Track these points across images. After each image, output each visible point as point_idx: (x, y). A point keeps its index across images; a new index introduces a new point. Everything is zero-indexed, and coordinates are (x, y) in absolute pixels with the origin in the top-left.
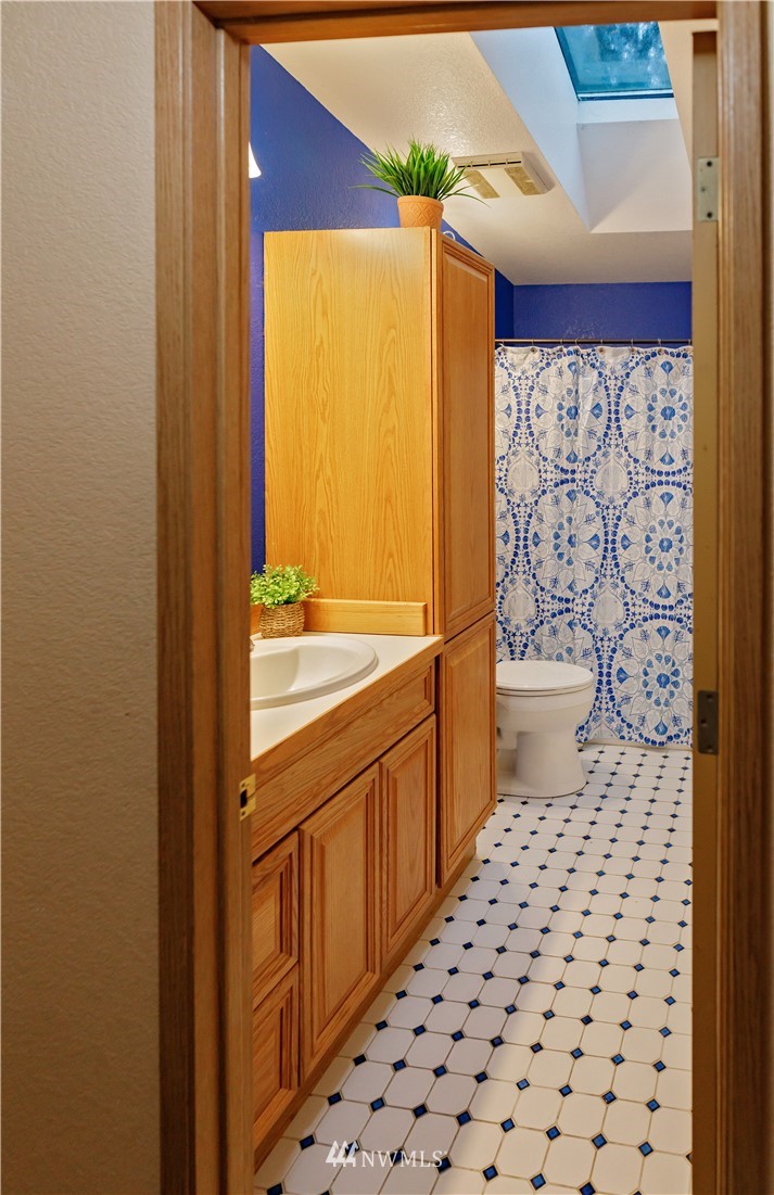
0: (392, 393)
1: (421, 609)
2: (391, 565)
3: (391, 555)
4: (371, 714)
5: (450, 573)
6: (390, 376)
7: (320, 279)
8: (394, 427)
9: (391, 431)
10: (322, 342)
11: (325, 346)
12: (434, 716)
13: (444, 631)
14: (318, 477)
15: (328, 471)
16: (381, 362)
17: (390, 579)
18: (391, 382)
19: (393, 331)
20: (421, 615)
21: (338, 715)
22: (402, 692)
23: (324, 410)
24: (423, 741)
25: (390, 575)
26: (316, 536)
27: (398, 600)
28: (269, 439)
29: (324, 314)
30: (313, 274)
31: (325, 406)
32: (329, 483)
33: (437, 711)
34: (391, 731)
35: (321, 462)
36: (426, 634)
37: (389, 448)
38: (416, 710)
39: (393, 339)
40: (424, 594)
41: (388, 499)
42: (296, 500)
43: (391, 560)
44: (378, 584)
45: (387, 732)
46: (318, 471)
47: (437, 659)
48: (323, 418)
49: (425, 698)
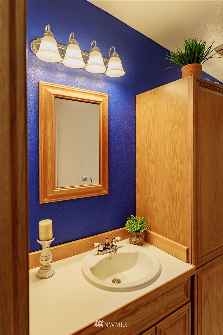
0: (175, 152)
1: (186, 250)
2: (174, 226)
3: (174, 222)
4: (150, 304)
5: (201, 236)
6: (175, 145)
7: (151, 108)
8: (176, 166)
9: (175, 169)
10: (152, 133)
11: (153, 134)
12: (190, 304)
13: (196, 263)
14: (150, 184)
15: (154, 183)
16: (171, 139)
17: (174, 232)
18: (175, 148)
19: (176, 125)
20: (185, 253)
21: (128, 308)
22: (171, 292)
23: (152, 159)
24: (184, 314)
25: (174, 230)
26: (150, 206)
27: (177, 242)
28: (137, 170)
29: (152, 122)
30: (149, 107)
31: (152, 157)
32: (154, 187)
33: (192, 300)
34: (163, 311)
35: (151, 179)
36: (188, 262)
37: (174, 176)
38: (179, 300)
39: (176, 129)
40: (187, 243)
41: (173, 198)
42: (144, 192)
43: (174, 224)
44: (169, 232)
45: (161, 311)
46: (150, 182)
47: (192, 278)
48: (152, 162)
49: (185, 294)
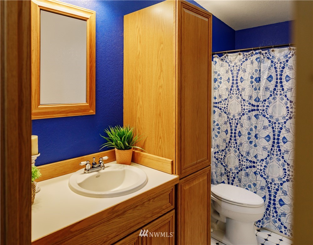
0: (162, 71)
1: (170, 163)
2: (160, 142)
3: (160, 138)
4: (137, 208)
5: (184, 149)
6: (161, 64)
7: (139, 29)
8: (162, 85)
9: (161, 87)
10: (139, 53)
11: (140, 54)
12: (174, 211)
13: (180, 173)
14: (138, 104)
15: (141, 103)
16: (158, 58)
17: (160, 148)
18: (161, 66)
19: (162, 45)
20: (170, 165)
21: (116, 209)
22: (156, 199)
23: (140, 79)
24: (167, 221)
25: (160, 146)
26: (137, 127)
27: (163, 157)
28: (124, 91)
29: (140, 42)
30: (137, 28)
31: (140, 77)
32: (141, 107)
33: (176, 208)
34: (149, 216)
35: (139, 99)
36: (173, 173)
37: (160, 94)
38: (164, 207)
39: (162, 49)
40: (172, 156)
41: (160, 115)
42: (132, 113)
43: (160, 140)
44: (156, 149)
45: (147, 216)
46: (138, 102)
47: (176, 186)
48: (139, 82)
49: (169, 202)
